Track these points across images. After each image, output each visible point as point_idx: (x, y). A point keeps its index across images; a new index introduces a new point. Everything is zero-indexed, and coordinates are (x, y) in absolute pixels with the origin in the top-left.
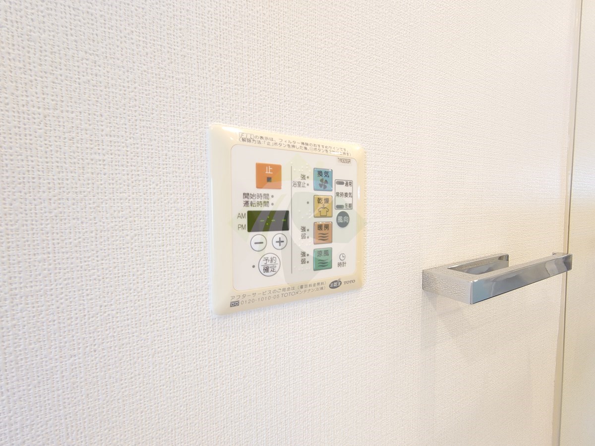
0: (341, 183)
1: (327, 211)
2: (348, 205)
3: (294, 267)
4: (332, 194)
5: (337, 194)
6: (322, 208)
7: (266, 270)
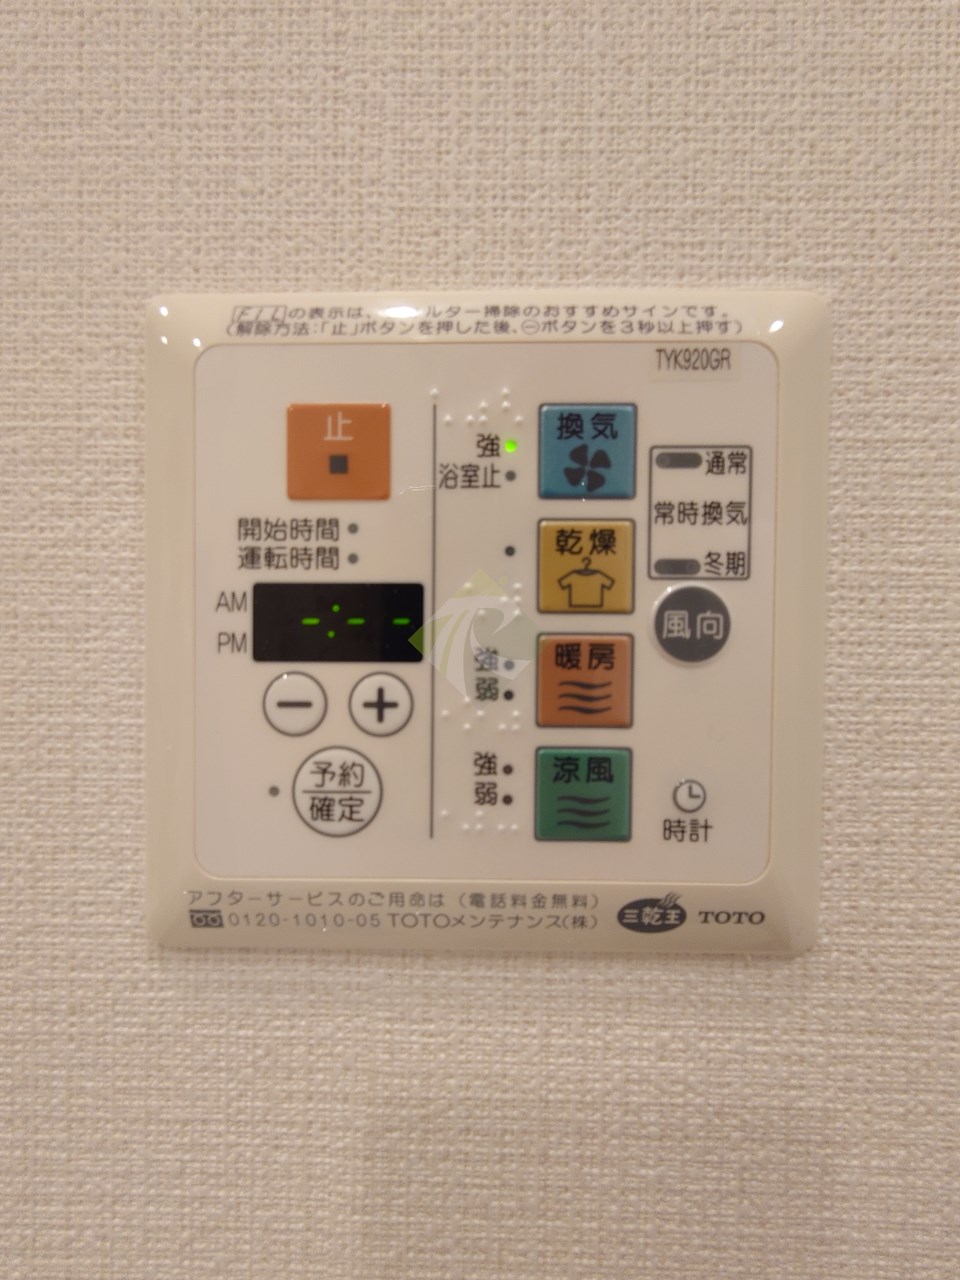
0: (681, 459)
1: (603, 587)
2: (723, 559)
3: (442, 812)
4: (636, 509)
5: (664, 511)
6: (579, 572)
7: (323, 809)
